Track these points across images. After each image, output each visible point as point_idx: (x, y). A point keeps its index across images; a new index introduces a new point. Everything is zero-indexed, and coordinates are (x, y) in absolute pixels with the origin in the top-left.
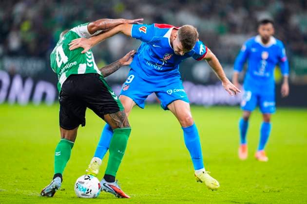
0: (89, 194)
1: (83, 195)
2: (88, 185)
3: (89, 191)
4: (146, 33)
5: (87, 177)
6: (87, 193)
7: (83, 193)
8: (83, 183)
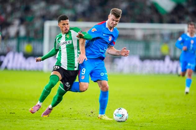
0: (123, 117)
1: (120, 118)
2: (122, 112)
3: (123, 115)
4: (96, 30)
5: (119, 109)
6: (122, 117)
7: (120, 117)
8: (118, 112)
